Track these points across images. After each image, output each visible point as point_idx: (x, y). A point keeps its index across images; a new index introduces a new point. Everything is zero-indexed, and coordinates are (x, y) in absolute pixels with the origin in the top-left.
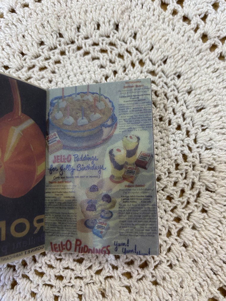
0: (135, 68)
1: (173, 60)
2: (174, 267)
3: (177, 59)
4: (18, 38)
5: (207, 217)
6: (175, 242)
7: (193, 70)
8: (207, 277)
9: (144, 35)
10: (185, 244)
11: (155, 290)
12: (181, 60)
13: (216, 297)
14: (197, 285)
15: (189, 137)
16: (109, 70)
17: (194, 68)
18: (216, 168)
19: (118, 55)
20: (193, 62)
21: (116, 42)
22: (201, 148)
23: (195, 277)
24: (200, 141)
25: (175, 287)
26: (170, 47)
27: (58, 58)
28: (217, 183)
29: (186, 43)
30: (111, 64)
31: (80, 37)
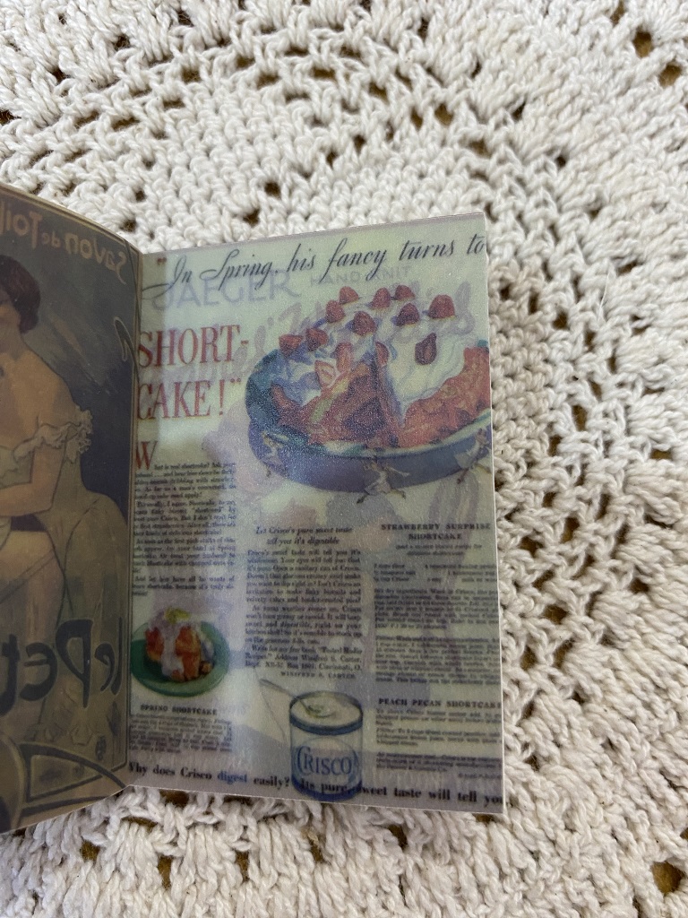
0: (424, 128)
1: (542, 109)
2: (545, 766)
3: (557, 105)
4: (42, 21)
5: (648, 606)
6: (548, 685)
7: (607, 143)
8: (647, 798)
9: (454, 26)
10: (579, 692)
11: (484, 836)
12: (569, 107)
13: (675, 858)
14: (617, 820)
15: (594, 352)
16: (341, 133)
17: (612, 136)
18: (680, 450)
19: (367, 87)
20: (606, 117)
21: (361, 44)
22: (629, 387)
23: (609, 797)
24: (628, 365)
25: (549, 829)
26: (536, 65)
27: (176, 89)
28: (681, 498)
29: (586, 55)
30: (347, 115)
31: (245, 24)
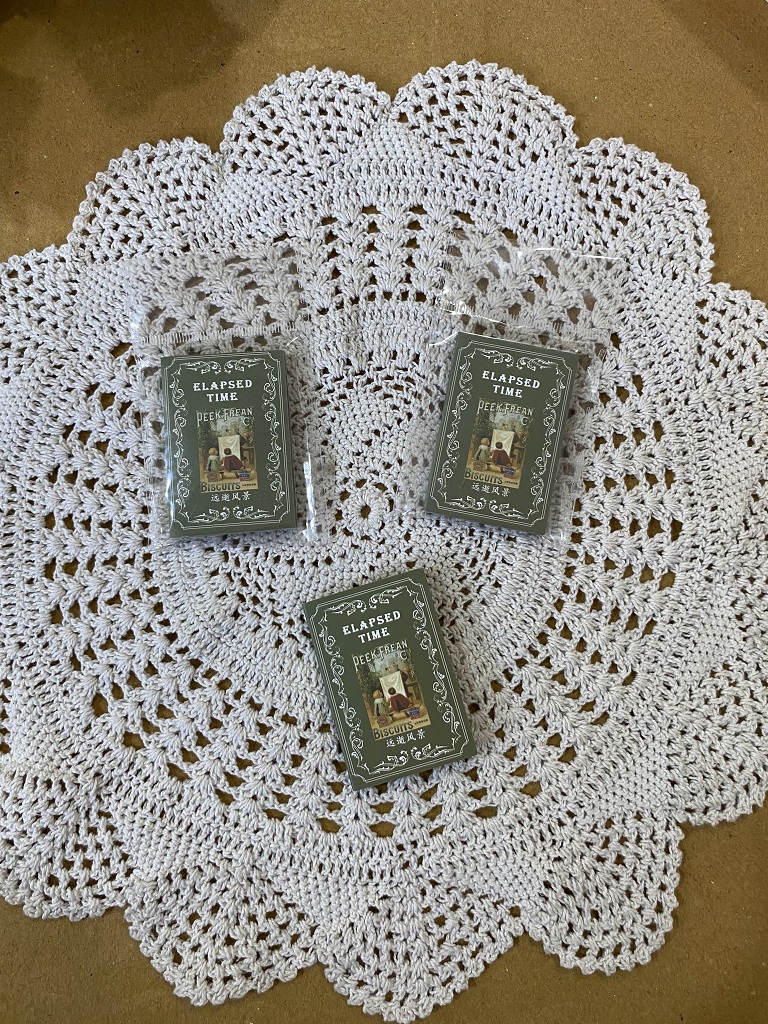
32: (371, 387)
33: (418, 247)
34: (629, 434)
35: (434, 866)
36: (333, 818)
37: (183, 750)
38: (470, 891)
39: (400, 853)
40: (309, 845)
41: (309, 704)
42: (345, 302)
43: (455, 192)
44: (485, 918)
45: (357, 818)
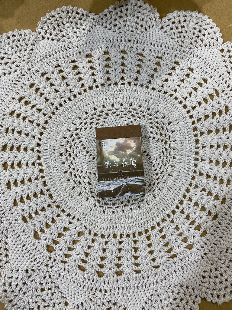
32: (150, 121)
33: (196, 91)
34: (214, 194)
35: (54, 271)
36: (40, 234)
37: (16, 180)
38: (58, 287)
39: (49, 260)
40: (26, 236)
41: (60, 196)
42: (162, 91)
43: (220, 84)
44: (56, 298)
45: (46, 239)
